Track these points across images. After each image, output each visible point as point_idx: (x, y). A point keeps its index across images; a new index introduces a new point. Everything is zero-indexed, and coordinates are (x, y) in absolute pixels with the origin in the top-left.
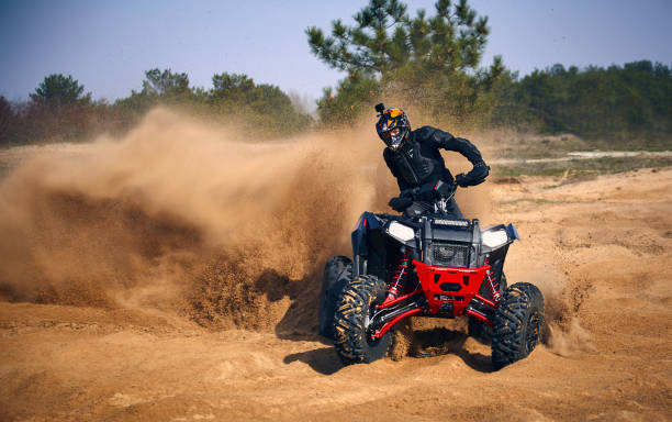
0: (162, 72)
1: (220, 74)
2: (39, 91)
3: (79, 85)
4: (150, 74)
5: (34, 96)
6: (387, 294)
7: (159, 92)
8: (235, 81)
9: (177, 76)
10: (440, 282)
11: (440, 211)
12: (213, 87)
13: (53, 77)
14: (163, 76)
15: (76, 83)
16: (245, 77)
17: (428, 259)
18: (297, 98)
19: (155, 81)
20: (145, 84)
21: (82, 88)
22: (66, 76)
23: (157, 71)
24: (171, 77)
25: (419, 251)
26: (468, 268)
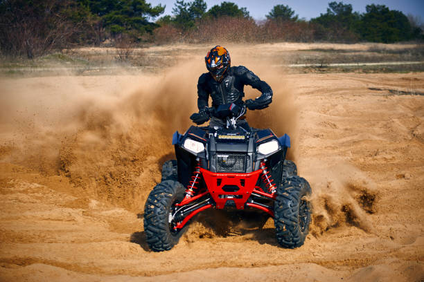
0: (338, 3)
1: (370, 5)
2: (270, 13)
3: (292, 10)
4: (331, 5)
5: (268, 17)
6: (185, 195)
7: (336, 14)
8: (378, 8)
9: (346, 6)
10: (222, 185)
11: (231, 127)
12: (366, 12)
13: (278, 6)
14: (339, 6)
15: (290, 9)
16: (384, 6)
17: (214, 167)
18: (412, 18)
19: (334, 8)
20: (328, 10)
21: (293, 12)
22: (285, 6)
23: (335, 3)
24: (343, 6)
25: (207, 161)
26: (245, 173)
